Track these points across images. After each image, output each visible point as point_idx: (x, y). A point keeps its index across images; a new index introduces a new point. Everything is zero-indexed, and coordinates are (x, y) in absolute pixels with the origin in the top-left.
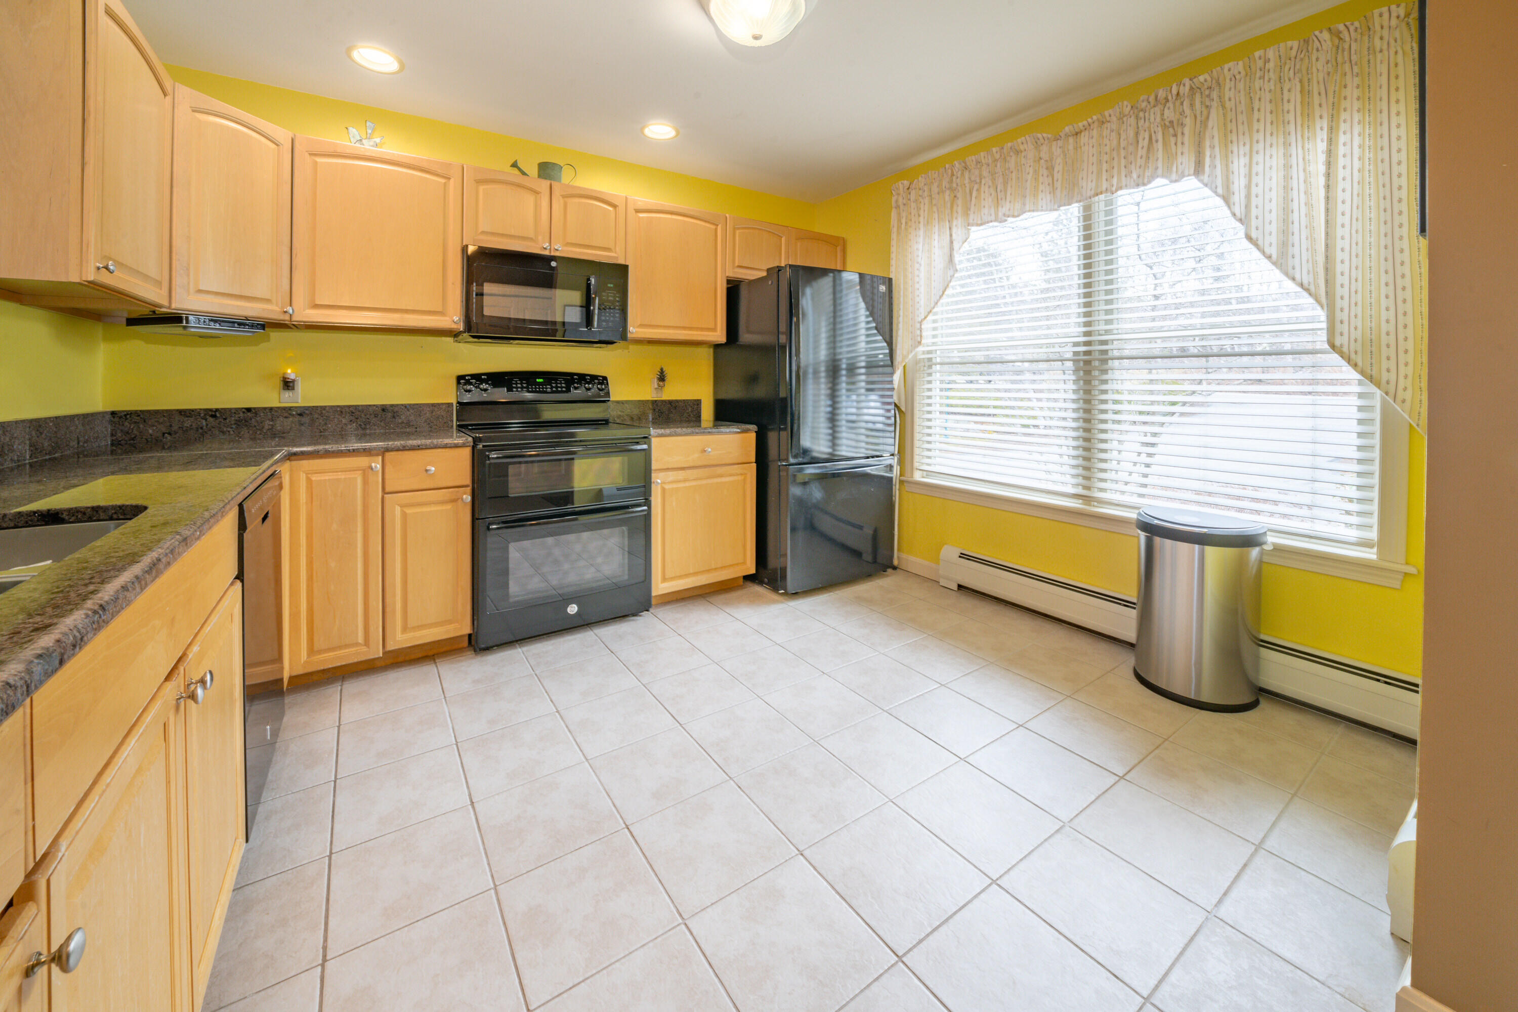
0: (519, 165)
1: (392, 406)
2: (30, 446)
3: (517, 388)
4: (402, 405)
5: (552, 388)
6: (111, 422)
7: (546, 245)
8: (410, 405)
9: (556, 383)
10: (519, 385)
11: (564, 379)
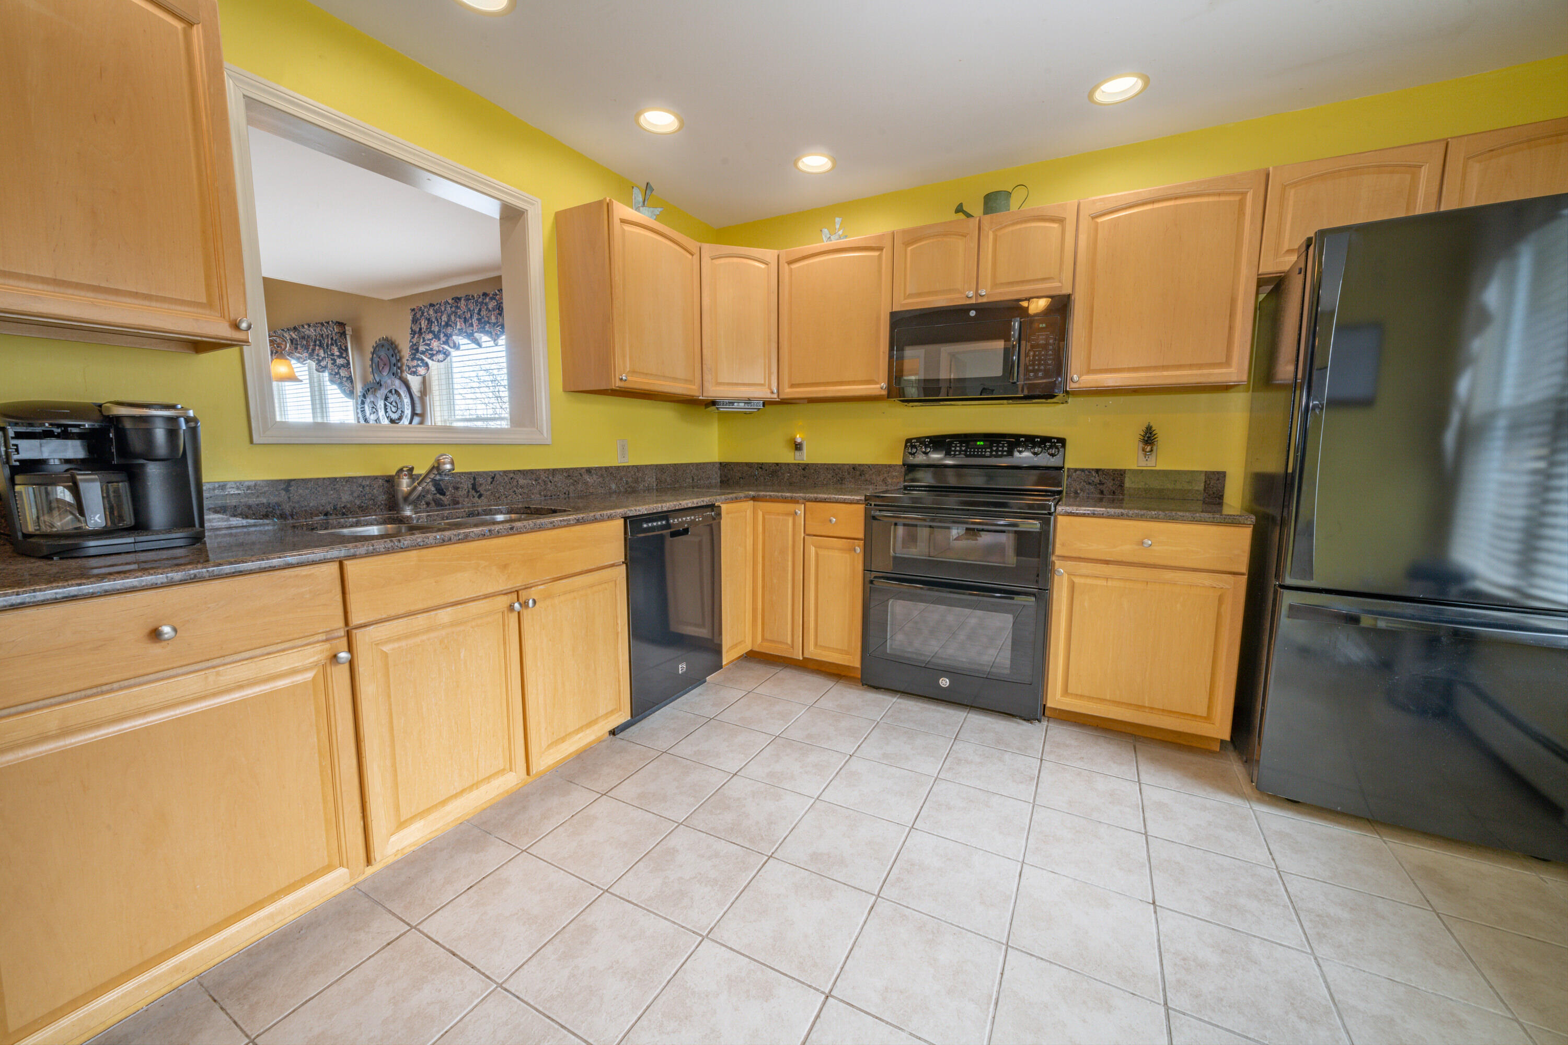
0: (965, 209)
1: (859, 465)
2: (656, 479)
3: (955, 451)
4: (867, 465)
5: (991, 452)
6: (720, 469)
7: (971, 294)
8: (872, 465)
9: (998, 447)
10: (958, 449)
11: (1008, 442)
